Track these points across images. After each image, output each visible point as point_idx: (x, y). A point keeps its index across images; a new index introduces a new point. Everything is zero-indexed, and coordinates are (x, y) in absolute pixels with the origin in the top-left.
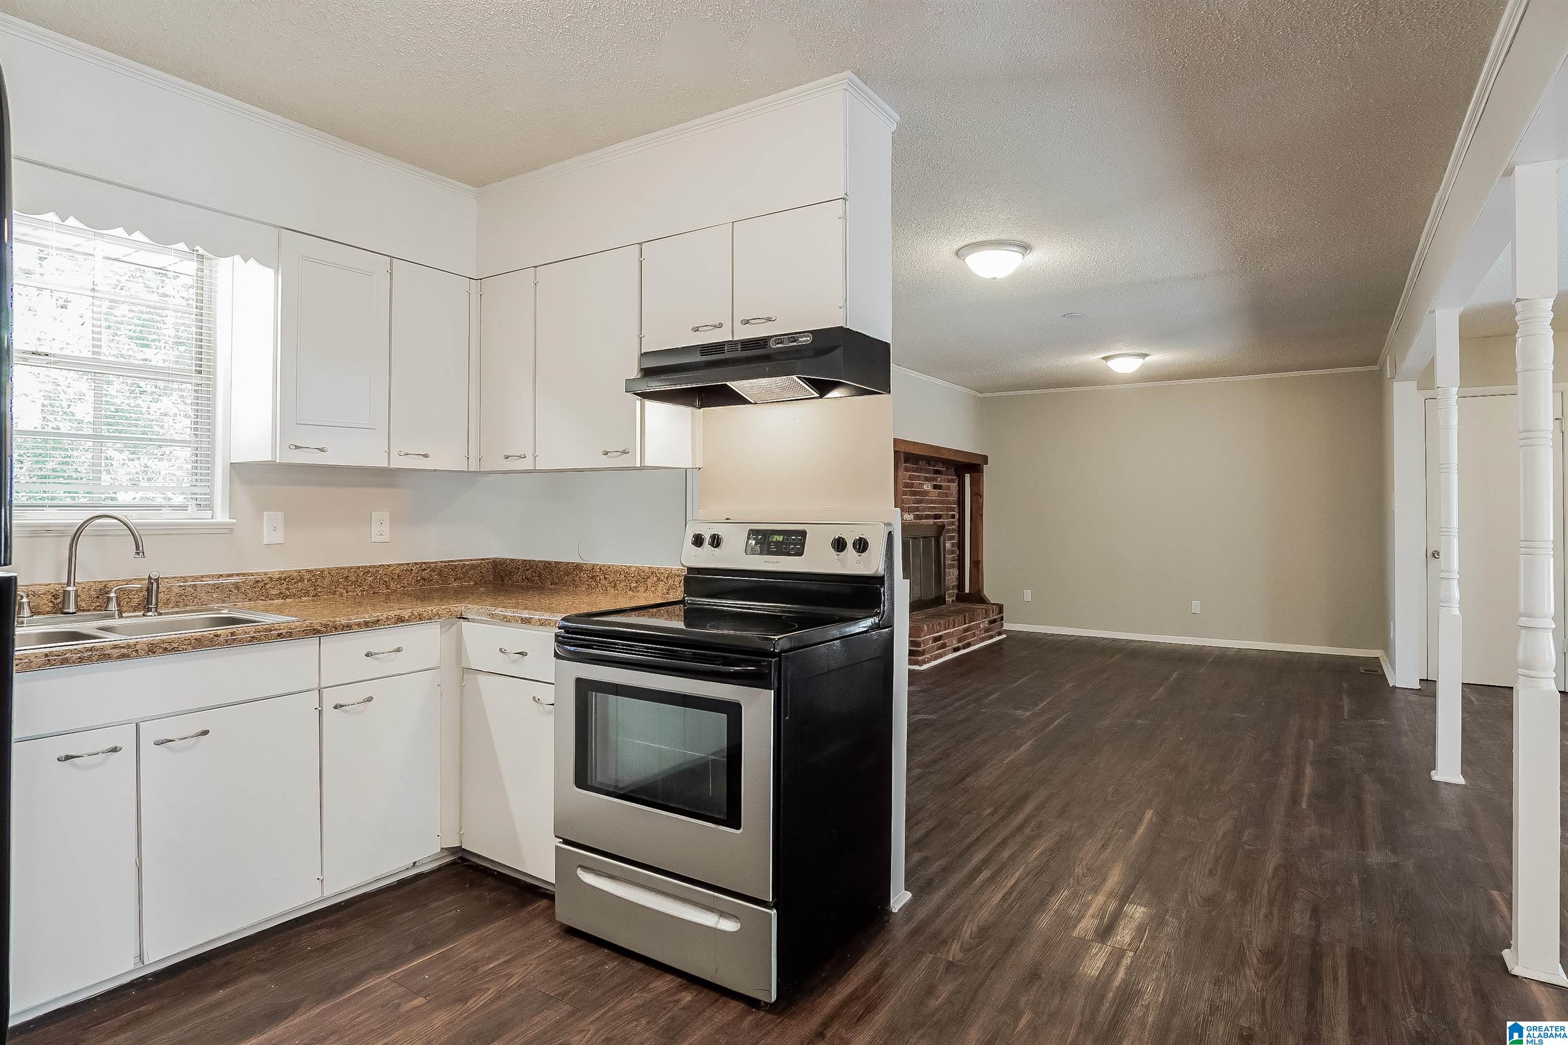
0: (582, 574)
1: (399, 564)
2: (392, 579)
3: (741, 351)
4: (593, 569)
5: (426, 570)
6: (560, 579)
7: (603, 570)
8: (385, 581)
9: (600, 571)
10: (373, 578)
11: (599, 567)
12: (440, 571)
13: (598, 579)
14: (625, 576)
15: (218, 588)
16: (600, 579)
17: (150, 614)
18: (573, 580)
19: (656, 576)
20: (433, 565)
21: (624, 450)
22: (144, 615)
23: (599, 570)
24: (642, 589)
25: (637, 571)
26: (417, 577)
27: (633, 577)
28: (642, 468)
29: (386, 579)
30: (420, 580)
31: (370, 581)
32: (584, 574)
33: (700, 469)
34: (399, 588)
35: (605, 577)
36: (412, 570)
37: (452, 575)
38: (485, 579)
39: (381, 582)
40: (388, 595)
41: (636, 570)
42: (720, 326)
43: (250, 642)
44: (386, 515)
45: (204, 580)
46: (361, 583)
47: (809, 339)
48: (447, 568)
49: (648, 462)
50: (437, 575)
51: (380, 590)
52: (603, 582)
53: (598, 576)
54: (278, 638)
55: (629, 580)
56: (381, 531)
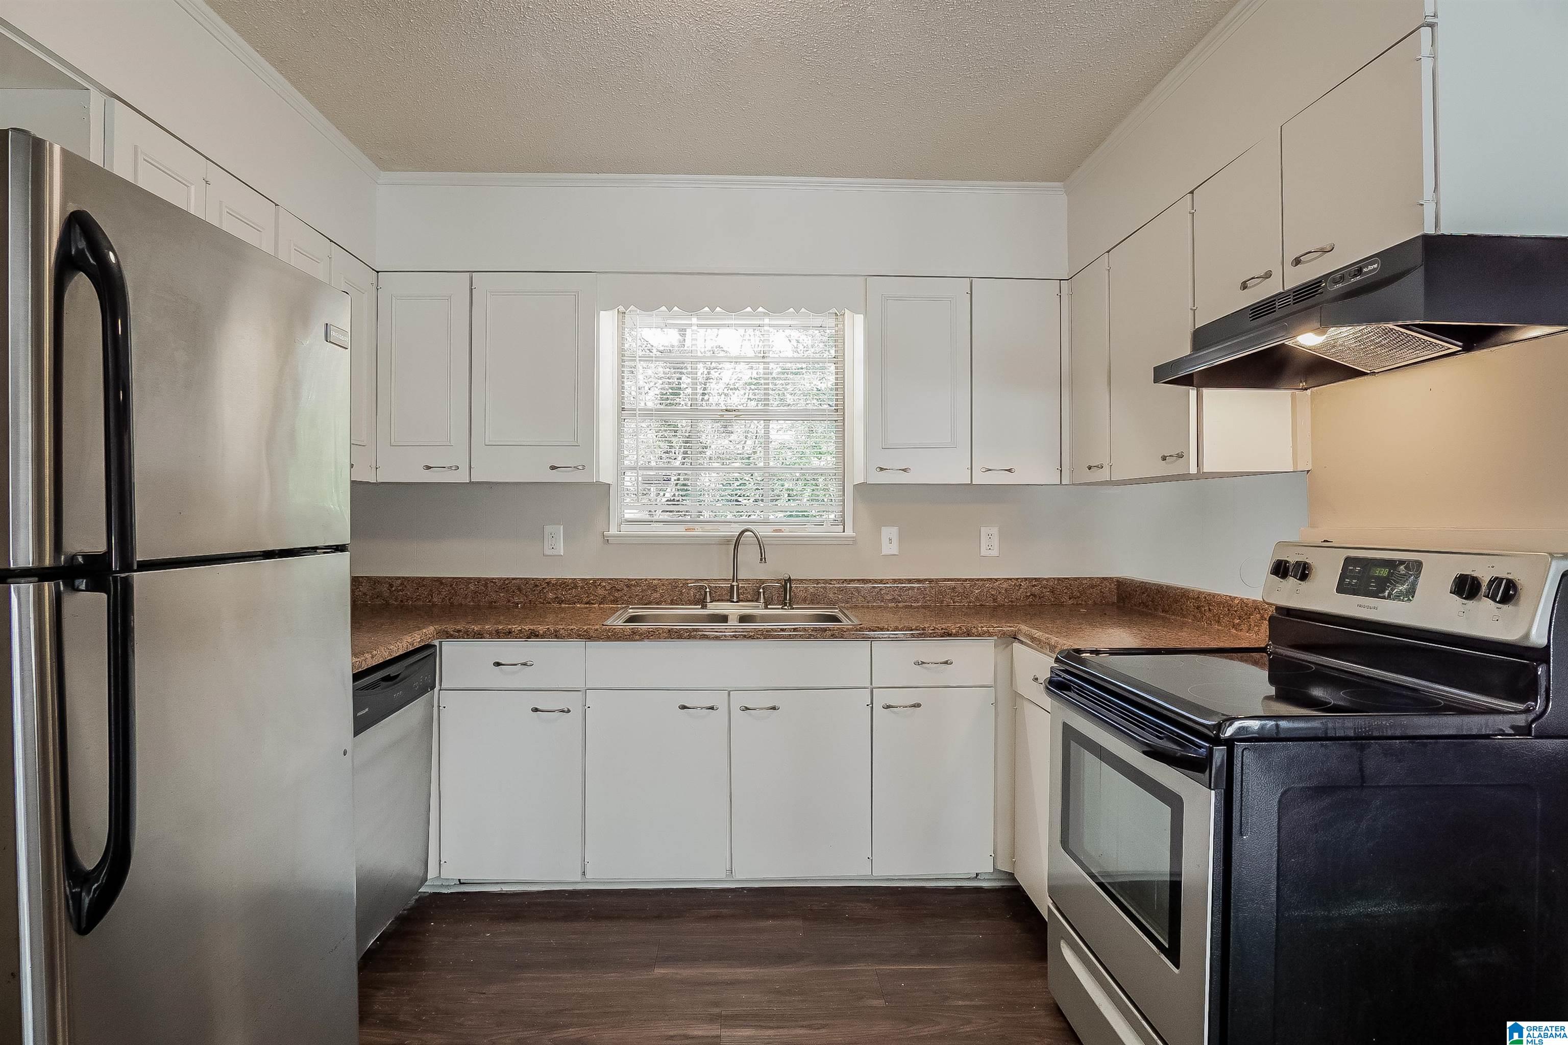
0: (1189, 602)
1: (1008, 579)
2: (1000, 593)
3: (1294, 304)
4: (1199, 597)
5: (1036, 586)
6: (1170, 606)
7: (1207, 600)
8: (992, 595)
9: (1205, 601)
10: (979, 591)
11: (1204, 595)
12: (1052, 587)
13: (1203, 609)
14: (1229, 610)
15: (843, 590)
16: (1205, 610)
17: (786, 607)
18: (1181, 609)
19: (1260, 613)
20: (1045, 582)
21: (1177, 454)
22: (782, 608)
23: (1204, 599)
24: (1244, 627)
25: (1240, 605)
26: (1026, 592)
27: (1236, 611)
28: (1201, 475)
29: (993, 593)
30: (1030, 596)
31: (977, 594)
32: (1190, 603)
33: (1308, 471)
34: (1006, 602)
35: (1209, 608)
36: (1021, 585)
37: (1066, 593)
38: (1106, 600)
39: (987, 595)
40: (995, 608)
41: (1239, 603)
42: (1268, 275)
43: (808, 638)
44: (995, 531)
45: (832, 583)
46: (968, 595)
47: (1376, 266)
48: (1061, 586)
49: (1207, 468)
50: (1048, 592)
51: (987, 602)
52: (1208, 614)
53: (1203, 606)
54: (831, 637)
55: (1232, 615)
56: (990, 546)
